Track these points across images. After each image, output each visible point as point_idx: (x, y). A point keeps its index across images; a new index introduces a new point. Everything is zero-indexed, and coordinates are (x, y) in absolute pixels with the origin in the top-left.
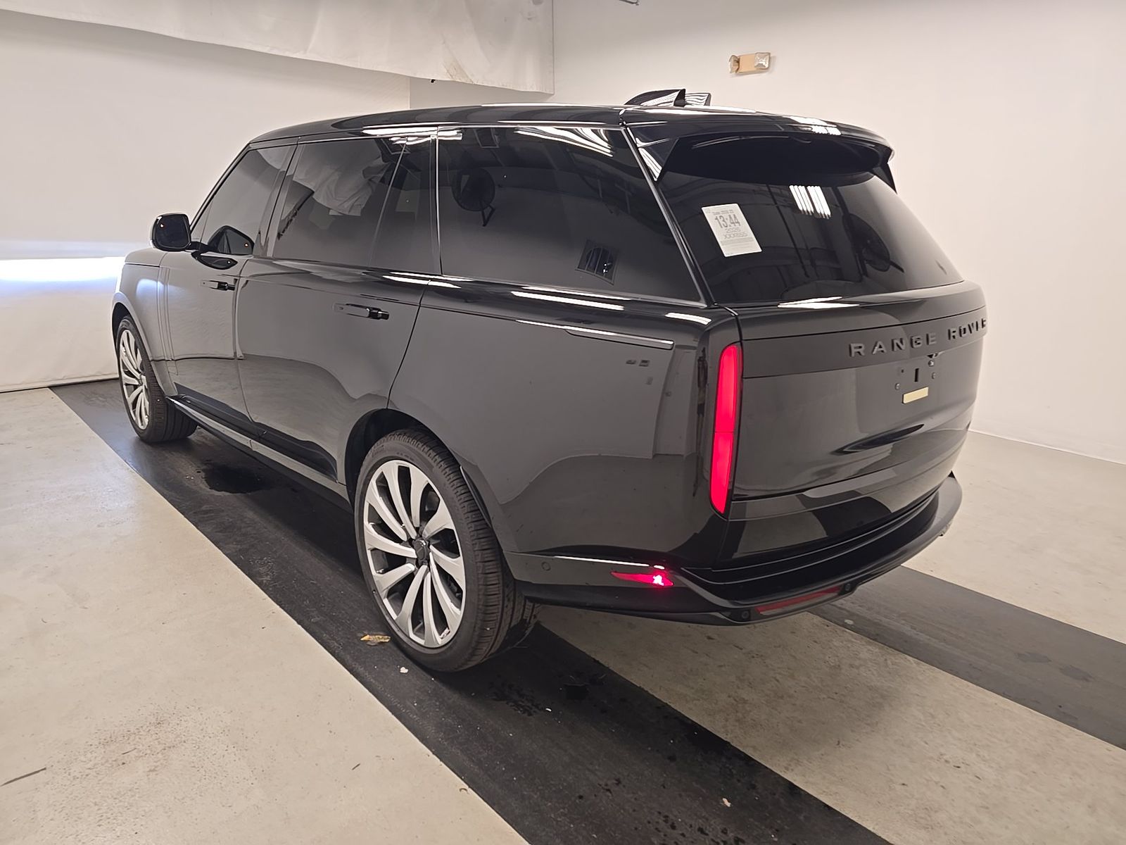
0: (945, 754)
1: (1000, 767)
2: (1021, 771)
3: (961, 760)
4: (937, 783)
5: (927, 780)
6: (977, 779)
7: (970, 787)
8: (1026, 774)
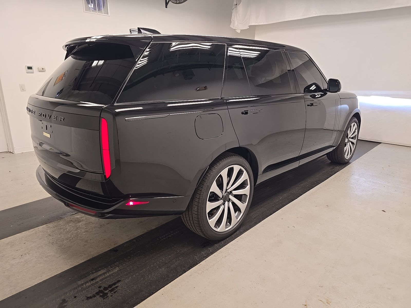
0: (28, 255)
1: (13, 265)
2: (7, 269)
3: (23, 257)
4: (20, 250)
5: (22, 248)
6: (14, 258)
7: (12, 256)
8: (5, 270)
